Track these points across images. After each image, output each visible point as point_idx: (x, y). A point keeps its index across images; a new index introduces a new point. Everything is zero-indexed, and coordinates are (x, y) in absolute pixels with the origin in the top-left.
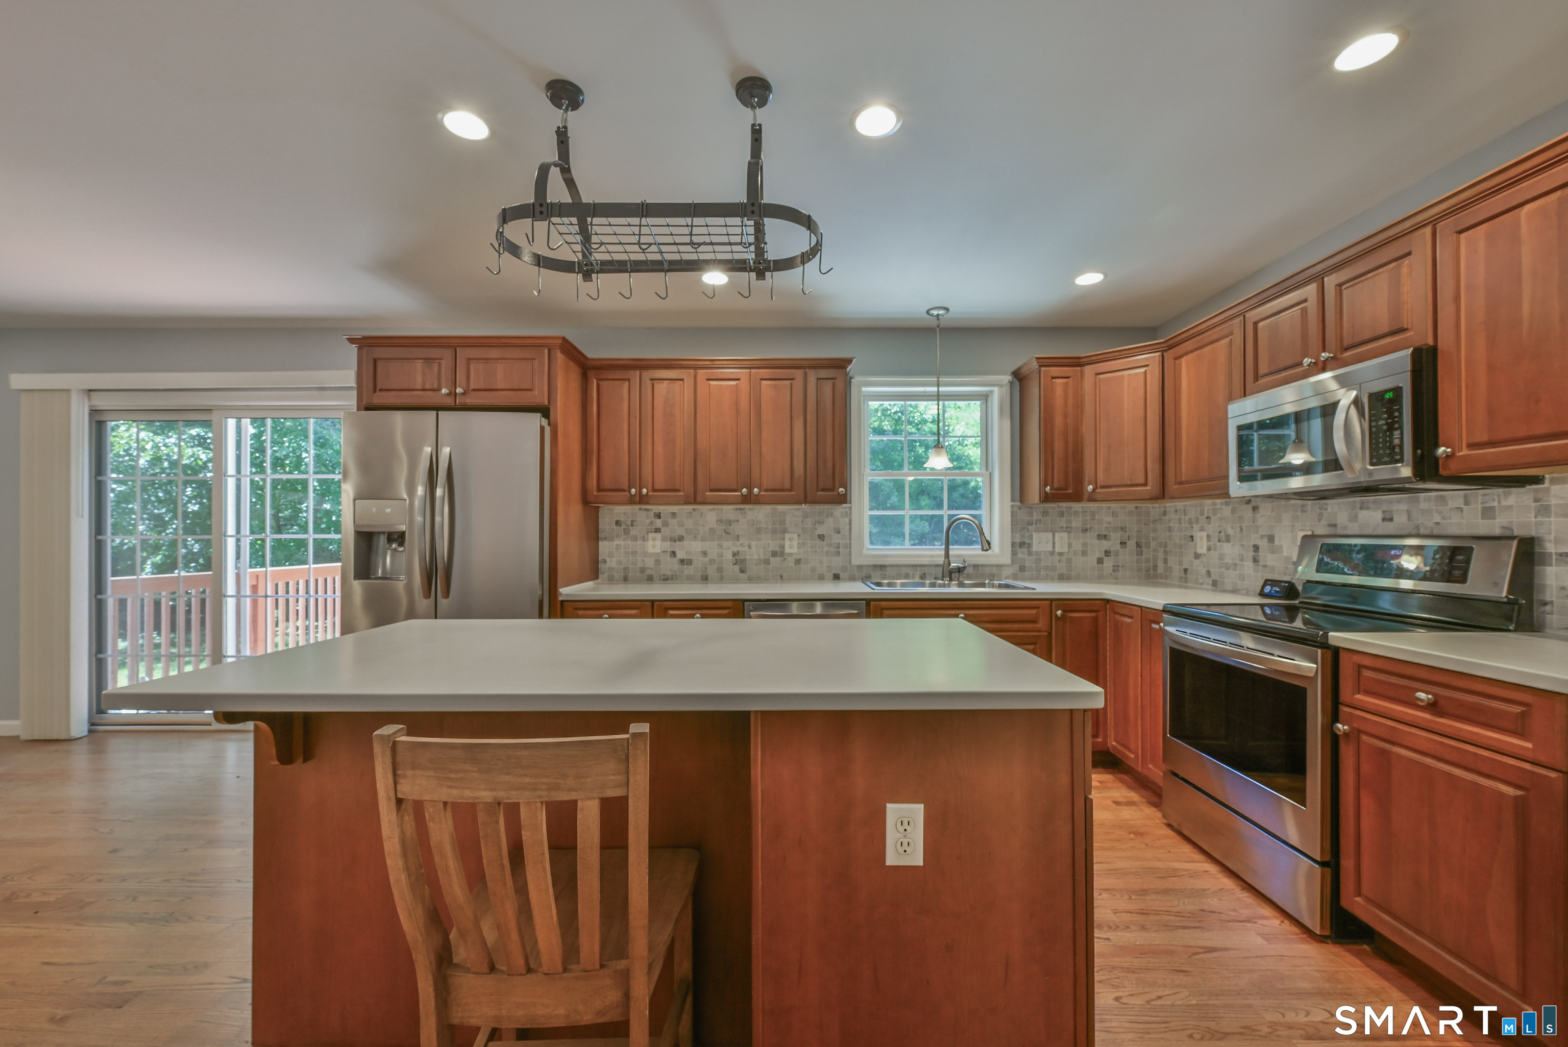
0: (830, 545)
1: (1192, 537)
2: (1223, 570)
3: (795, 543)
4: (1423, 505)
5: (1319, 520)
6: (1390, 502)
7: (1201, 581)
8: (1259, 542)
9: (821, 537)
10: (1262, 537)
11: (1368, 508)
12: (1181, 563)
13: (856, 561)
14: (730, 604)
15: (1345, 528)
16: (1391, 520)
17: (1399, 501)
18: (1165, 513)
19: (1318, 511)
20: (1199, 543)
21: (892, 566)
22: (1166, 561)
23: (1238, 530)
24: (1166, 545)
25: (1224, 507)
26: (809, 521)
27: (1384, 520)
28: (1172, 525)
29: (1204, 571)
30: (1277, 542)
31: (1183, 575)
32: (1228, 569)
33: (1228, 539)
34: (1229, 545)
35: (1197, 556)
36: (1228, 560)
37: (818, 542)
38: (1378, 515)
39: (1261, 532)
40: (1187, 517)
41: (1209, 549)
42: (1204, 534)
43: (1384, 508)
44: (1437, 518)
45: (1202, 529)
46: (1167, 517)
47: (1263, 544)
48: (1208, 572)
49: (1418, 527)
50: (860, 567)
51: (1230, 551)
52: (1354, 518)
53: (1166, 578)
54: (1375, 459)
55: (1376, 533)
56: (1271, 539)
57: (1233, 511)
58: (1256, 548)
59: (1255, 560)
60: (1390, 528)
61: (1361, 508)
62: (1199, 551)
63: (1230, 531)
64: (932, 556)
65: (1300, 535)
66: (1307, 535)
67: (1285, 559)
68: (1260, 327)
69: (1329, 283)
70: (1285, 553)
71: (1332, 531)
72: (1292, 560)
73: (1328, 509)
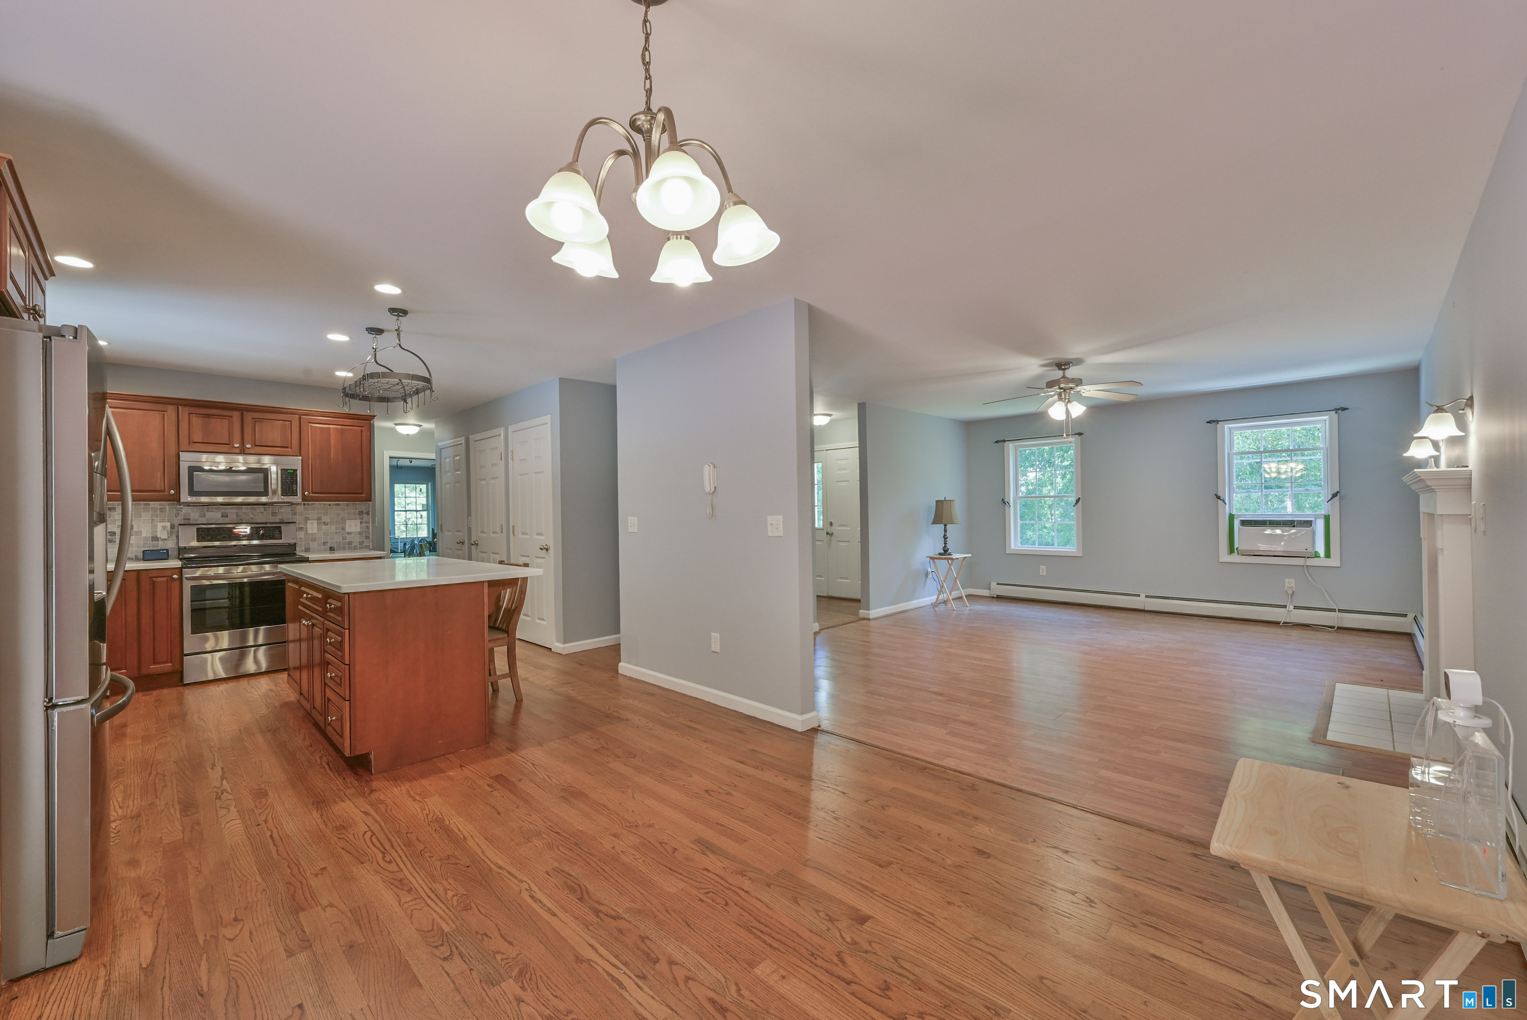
5: (176, 517)
11: (212, 511)
15: (197, 520)
16: (227, 516)
17: (231, 509)
19: (176, 512)
27: (222, 516)
30: (135, 529)
38: (219, 515)
43: (223, 511)
44: (252, 516)
49: (242, 520)
52: (203, 516)
54: (284, 493)
55: (217, 522)
60: (225, 520)
61: (207, 511)
65: (160, 525)
66: (168, 525)
67: (146, 539)
68: (194, 419)
69: (249, 416)
70: (144, 535)
71: (187, 522)
72: (155, 539)
73: (184, 511)
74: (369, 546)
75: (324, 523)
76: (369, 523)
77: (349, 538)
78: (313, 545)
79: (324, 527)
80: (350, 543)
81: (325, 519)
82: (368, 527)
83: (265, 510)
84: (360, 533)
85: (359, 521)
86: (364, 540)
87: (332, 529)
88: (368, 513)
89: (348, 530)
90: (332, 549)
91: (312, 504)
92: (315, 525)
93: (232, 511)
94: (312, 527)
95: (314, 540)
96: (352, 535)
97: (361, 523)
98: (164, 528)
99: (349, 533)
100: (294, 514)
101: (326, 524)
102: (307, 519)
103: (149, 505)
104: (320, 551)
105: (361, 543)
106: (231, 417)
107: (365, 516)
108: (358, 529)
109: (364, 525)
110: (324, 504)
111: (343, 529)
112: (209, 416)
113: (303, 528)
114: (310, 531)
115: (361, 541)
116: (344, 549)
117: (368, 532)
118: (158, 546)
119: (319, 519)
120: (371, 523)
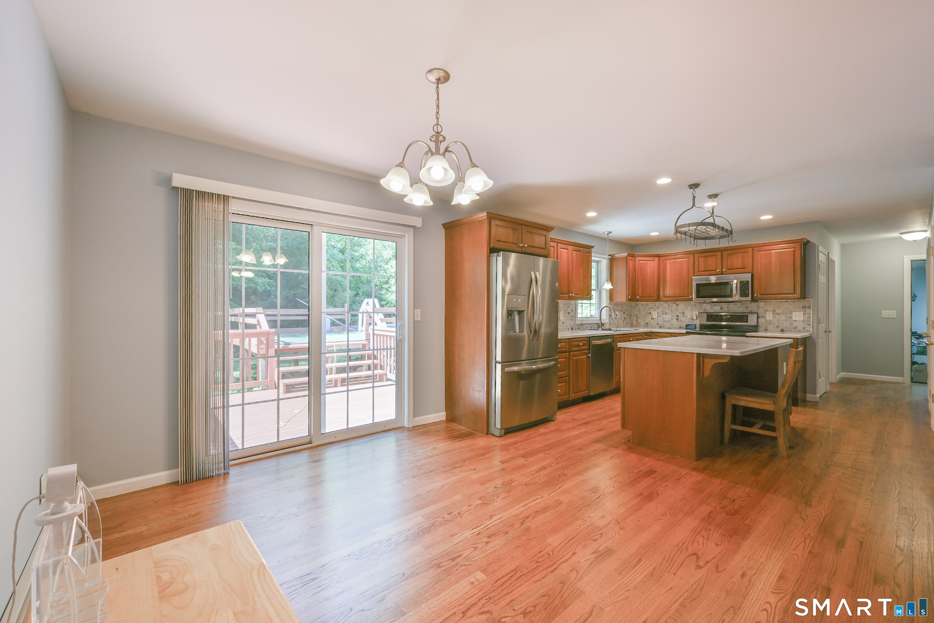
0: (570, 316)
1: (650, 313)
2: (664, 323)
3: (563, 315)
4: (731, 306)
5: (701, 309)
6: (722, 305)
7: (654, 326)
8: (679, 314)
9: (569, 313)
10: (680, 313)
11: (716, 306)
12: (645, 321)
13: (577, 323)
14: (586, 339)
15: (709, 311)
16: (723, 309)
17: (725, 305)
18: (637, 305)
19: (700, 306)
20: (654, 315)
21: (585, 324)
22: (637, 321)
23: (670, 311)
24: (637, 315)
25: (664, 304)
26: (566, 306)
27: (721, 309)
28: (640, 309)
29: (656, 323)
30: (685, 314)
31: (646, 325)
32: (666, 322)
33: (666, 313)
34: (667, 315)
35: (652, 319)
36: (665, 320)
37: (568, 315)
38: (719, 308)
39: (679, 311)
40: (648, 307)
41: (658, 317)
42: (656, 312)
43: (721, 306)
44: (735, 308)
45: (655, 311)
46: (638, 307)
47: (680, 315)
48: (658, 324)
49: (729, 310)
50: (578, 324)
51: (667, 317)
52: (712, 308)
53: (637, 326)
54: (741, 296)
55: (718, 312)
56: (683, 313)
57: (668, 305)
58: (678, 316)
59: (677, 319)
60: (722, 311)
61: (714, 306)
62: (654, 317)
63: (667, 311)
64: (593, 320)
65: (694, 312)
66: (697, 312)
67: (689, 319)
68: (700, 258)
69: (725, 253)
70: (689, 317)
71: (705, 311)
72: (692, 319)
73: (704, 306)
74: (810, 331)
75: (777, 313)
76: (810, 314)
77: (795, 324)
78: (770, 327)
79: (777, 316)
80: (796, 328)
81: (778, 311)
82: (809, 317)
83: (742, 305)
84: (803, 321)
85: (802, 313)
86: (807, 326)
87: (783, 317)
88: (809, 308)
89: (794, 318)
90: (783, 331)
91: (769, 302)
92: (771, 315)
93: (725, 306)
94: (769, 316)
95: (770, 324)
96: (797, 322)
97: (804, 314)
98: (696, 314)
99: (794, 321)
100: (758, 307)
101: (778, 314)
102: (766, 311)
103: (690, 303)
104: (774, 332)
105: (804, 328)
106: (717, 255)
107: (807, 309)
108: (802, 318)
109: (807, 315)
110: (777, 301)
111: (791, 318)
112: (707, 257)
113: (763, 316)
114: (768, 318)
115: (803, 326)
116: (791, 331)
117: (810, 321)
118: (693, 323)
119: (774, 311)
120: (811, 314)
